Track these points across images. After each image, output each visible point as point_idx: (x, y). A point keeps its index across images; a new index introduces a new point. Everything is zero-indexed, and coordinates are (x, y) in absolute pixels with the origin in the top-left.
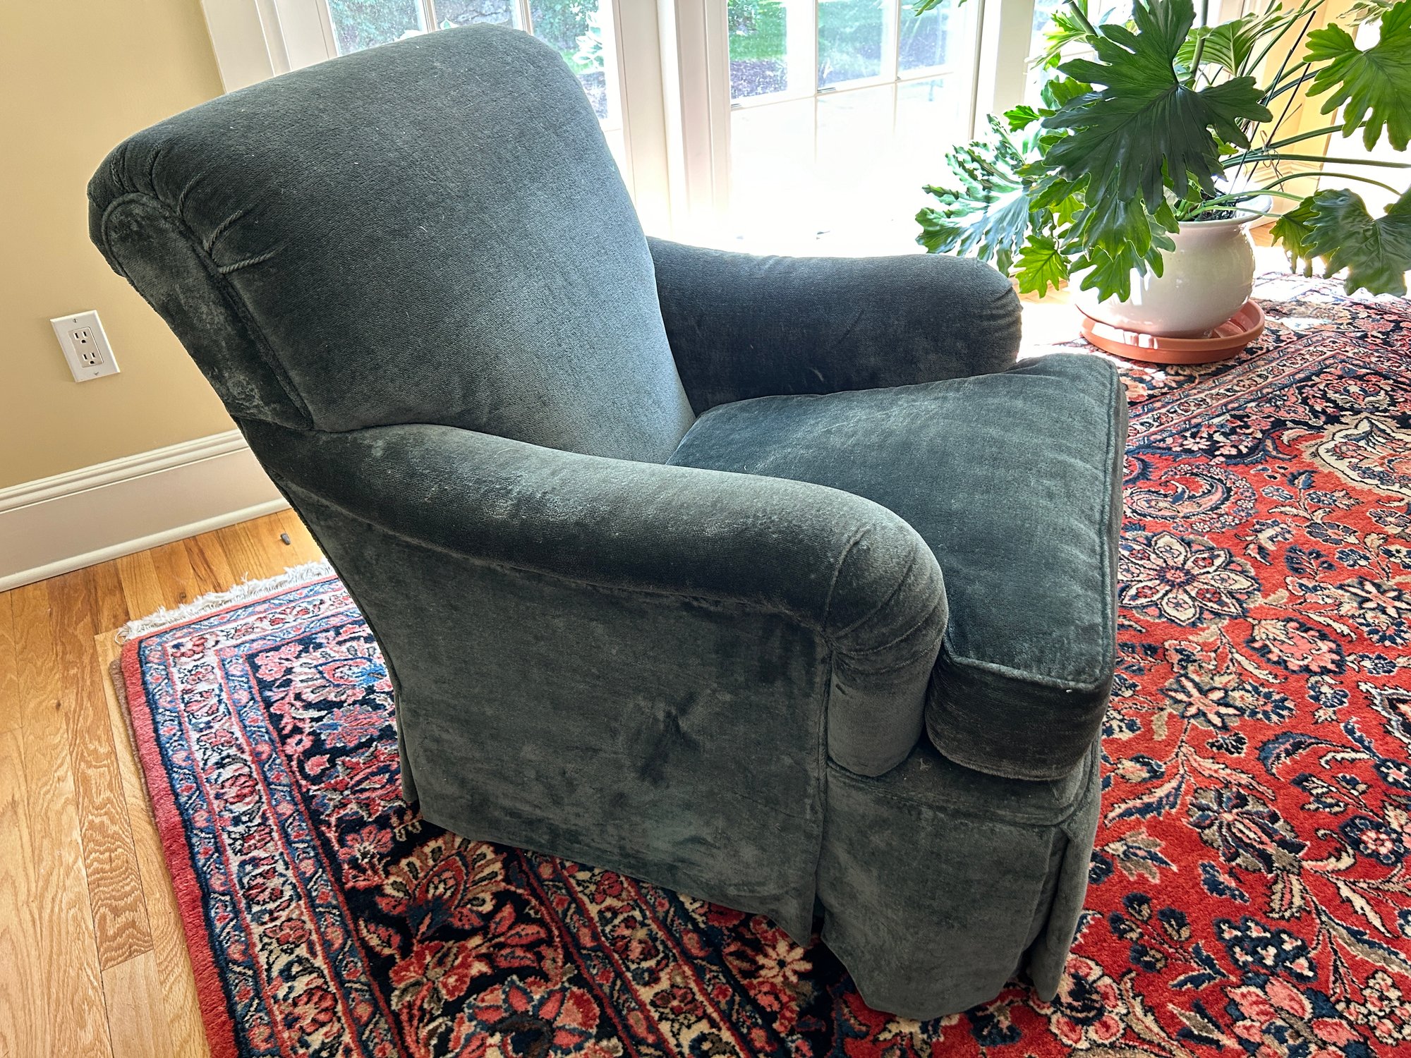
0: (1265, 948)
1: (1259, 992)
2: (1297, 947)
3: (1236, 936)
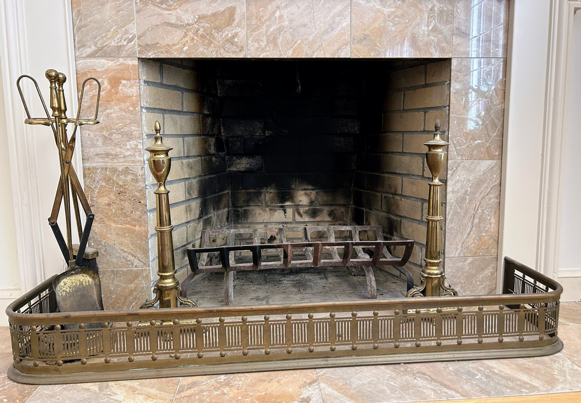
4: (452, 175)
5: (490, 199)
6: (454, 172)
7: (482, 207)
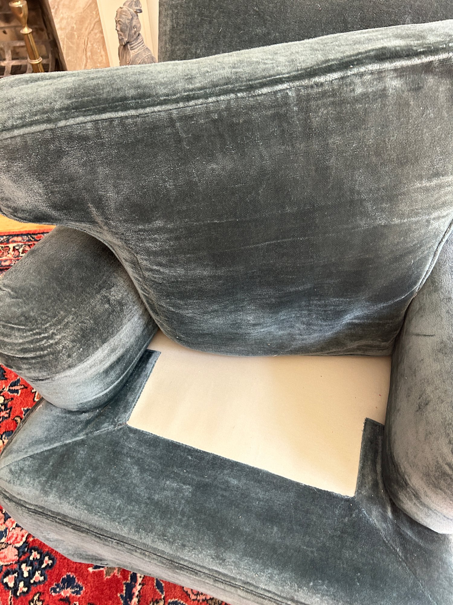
0: (29, 572)
1: (18, 545)
2: (18, 590)
3: (42, 563)
4: (56, 13)
5: (96, 34)
6: (56, 10)
7: (90, 42)
